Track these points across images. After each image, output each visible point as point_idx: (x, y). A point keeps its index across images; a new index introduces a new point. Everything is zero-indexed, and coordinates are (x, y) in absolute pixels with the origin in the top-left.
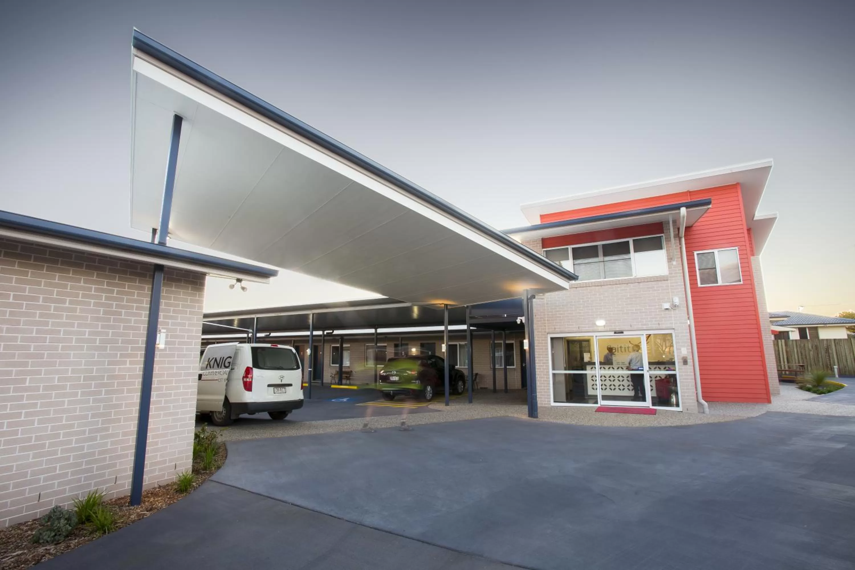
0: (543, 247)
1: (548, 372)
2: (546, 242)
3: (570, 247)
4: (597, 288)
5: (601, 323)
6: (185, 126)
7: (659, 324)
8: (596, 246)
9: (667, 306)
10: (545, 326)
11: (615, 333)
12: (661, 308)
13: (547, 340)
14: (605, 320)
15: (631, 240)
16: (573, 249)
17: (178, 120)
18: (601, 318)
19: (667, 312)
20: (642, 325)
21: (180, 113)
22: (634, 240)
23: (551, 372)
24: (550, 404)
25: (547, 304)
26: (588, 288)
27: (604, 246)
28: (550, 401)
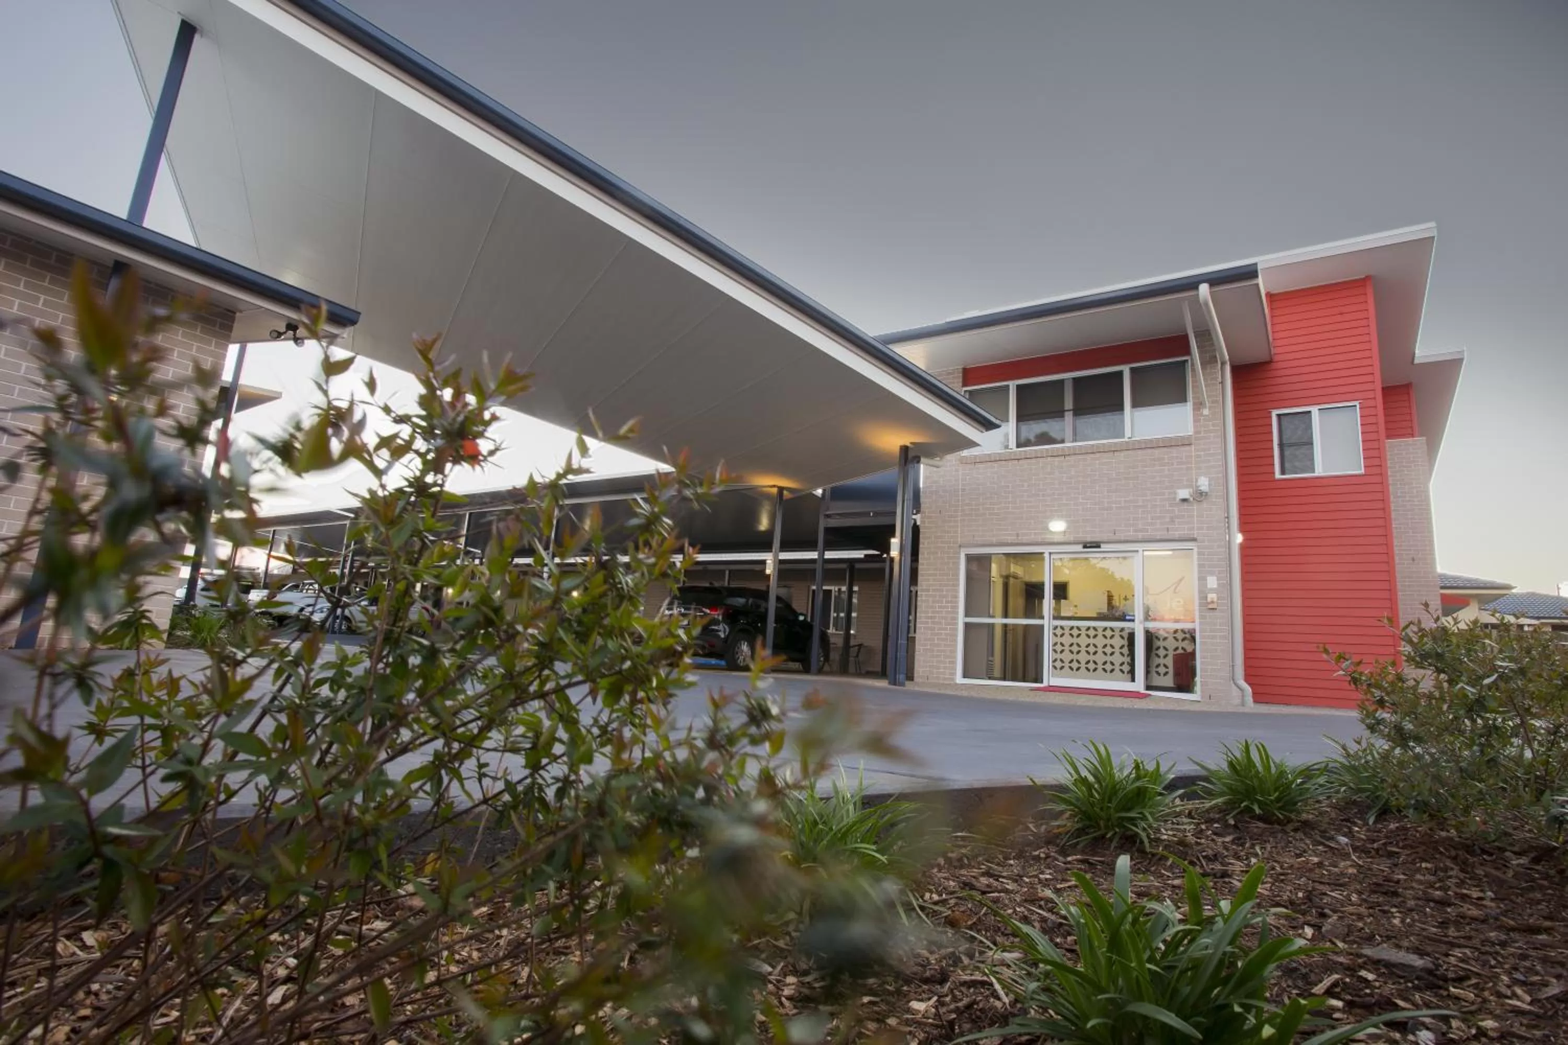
0: (965, 384)
1: (955, 619)
2: (969, 375)
3: (1012, 385)
4: (1057, 459)
5: (1057, 526)
6: (198, 43)
7: (1168, 530)
8: (1062, 382)
9: (1184, 493)
10: (956, 532)
11: (1085, 547)
12: (1175, 499)
13: (959, 558)
14: (1067, 522)
15: (1126, 369)
16: (1019, 387)
17: (187, 32)
18: (1061, 517)
19: (1185, 506)
20: (1136, 531)
21: (193, 20)
22: (1133, 370)
23: (961, 619)
24: (953, 679)
25: (963, 490)
26: (1041, 460)
27: (1075, 380)
28: (954, 674)
